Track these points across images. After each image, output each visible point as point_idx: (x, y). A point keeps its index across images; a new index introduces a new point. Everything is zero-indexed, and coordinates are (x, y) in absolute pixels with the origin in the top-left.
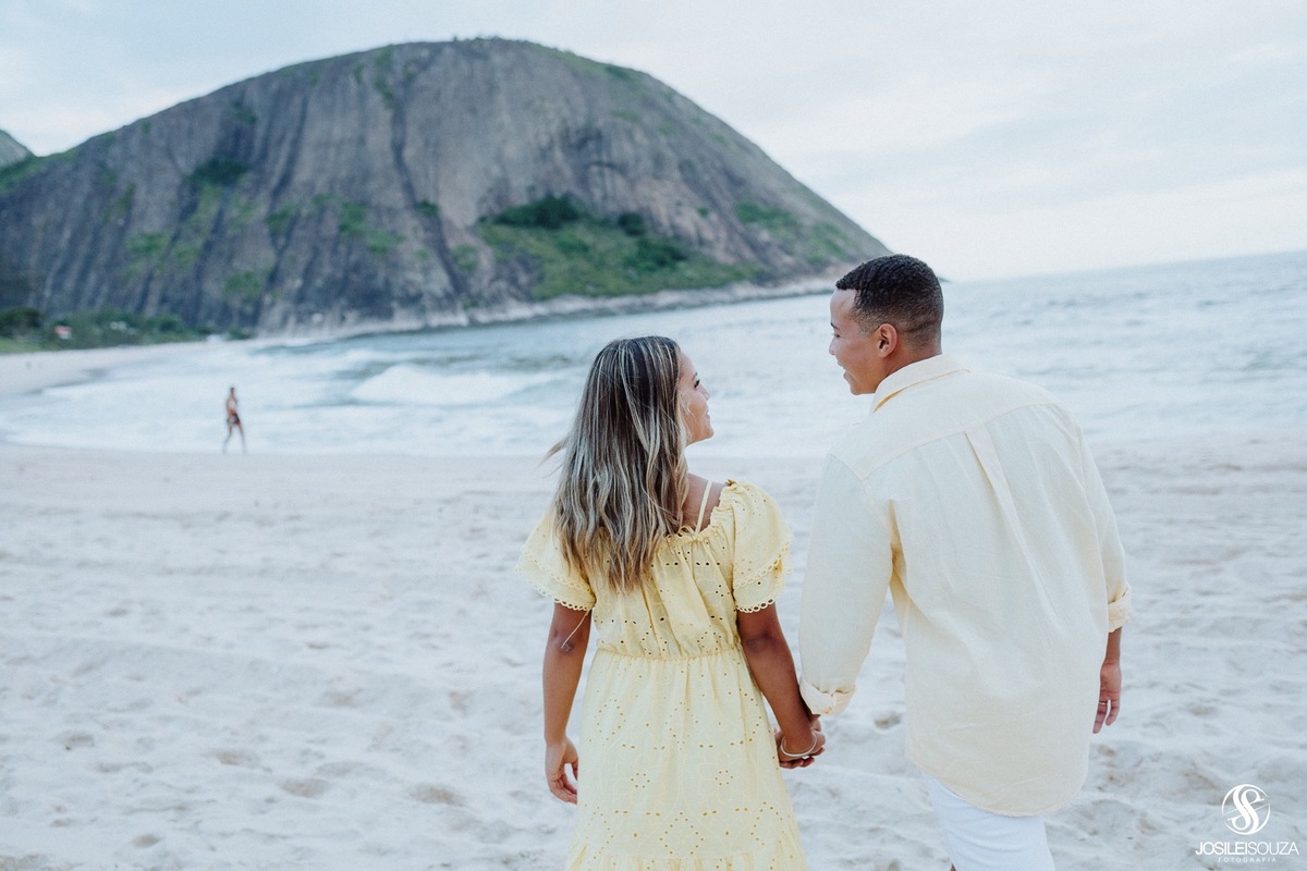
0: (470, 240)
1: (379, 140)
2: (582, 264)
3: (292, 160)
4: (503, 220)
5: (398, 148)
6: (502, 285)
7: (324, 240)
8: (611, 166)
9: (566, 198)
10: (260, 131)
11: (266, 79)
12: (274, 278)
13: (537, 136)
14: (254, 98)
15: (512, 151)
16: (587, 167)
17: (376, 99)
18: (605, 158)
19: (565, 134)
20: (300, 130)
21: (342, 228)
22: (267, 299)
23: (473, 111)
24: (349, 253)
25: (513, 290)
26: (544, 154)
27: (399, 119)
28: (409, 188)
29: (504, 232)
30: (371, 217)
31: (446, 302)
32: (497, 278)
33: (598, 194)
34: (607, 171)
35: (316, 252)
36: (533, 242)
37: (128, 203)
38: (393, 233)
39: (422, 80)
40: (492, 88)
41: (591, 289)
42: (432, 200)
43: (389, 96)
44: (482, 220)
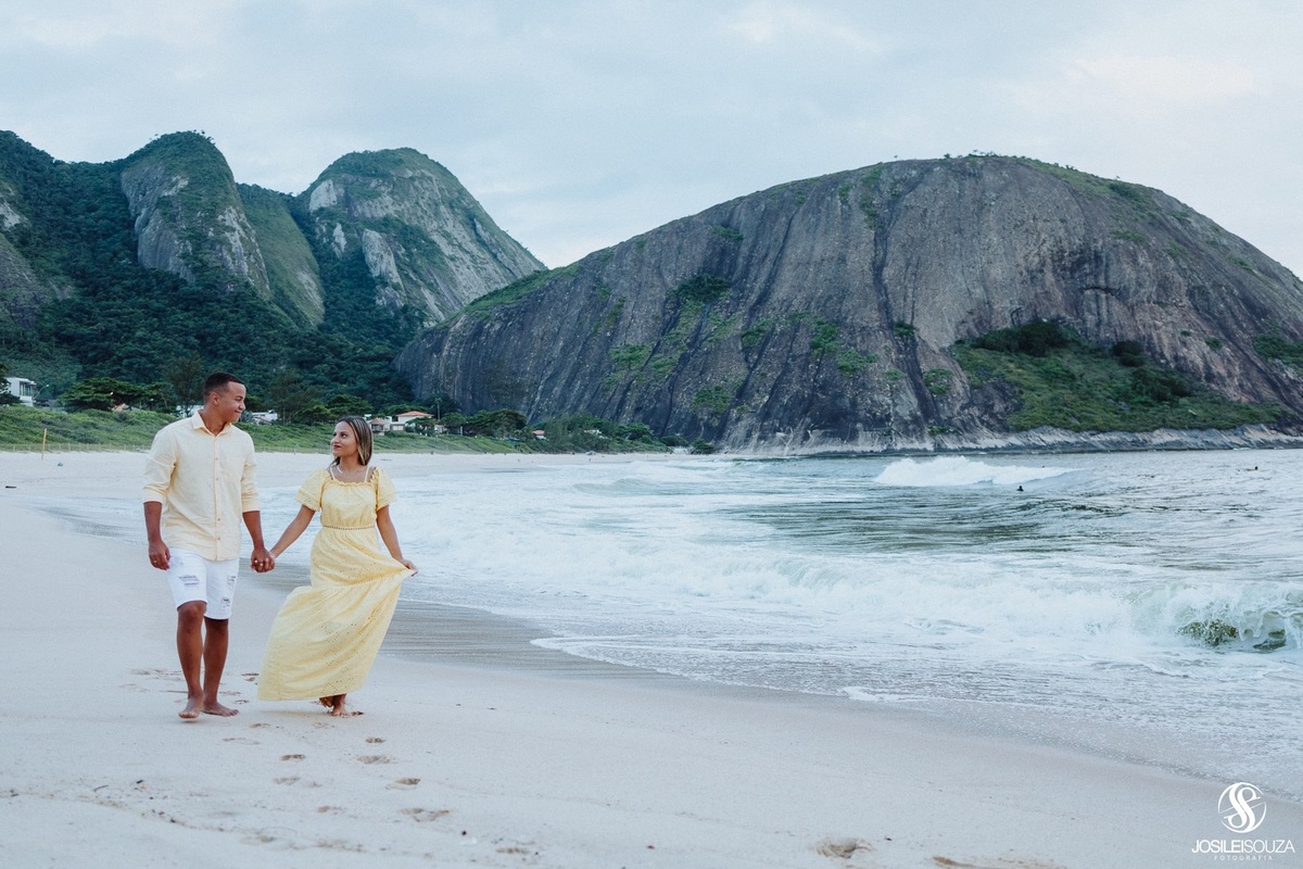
0: (944, 363)
1: (860, 259)
2: (1067, 395)
3: (772, 278)
4: (982, 344)
5: (878, 268)
6: (975, 412)
7: (794, 358)
8: (1107, 290)
9: (1054, 322)
10: (744, 250)
11: (756, 198)
12: (742, 393)
13: (1026, 257)
14: (742, 218)
15: (997, 272)
16: (1082, 290)
17: (860, 218)
18: (1102, 282)
19: (1058, 256)
20: (782, 250)
21: (814, 346)
22: (734, 414)
23: (960, 231)
24: (818, 372)
25: (986, 417)
26: (1033, 276)
27: (881, 239)
28: (885, 308)
29: (981, 356)
30: (845, 336)
31: (913, 427)
32: (970, 404)
33: (1091, 319)
34: (1103, 295)
35: (786, 368)
36: (1013, 368)
37: (617, 317)
38: (865, 353)
39: (909, 199)
40: (982, 207)
41: (1075, 422)
42: (908, 322)
43: (873, 215)
44: (959, 342)
